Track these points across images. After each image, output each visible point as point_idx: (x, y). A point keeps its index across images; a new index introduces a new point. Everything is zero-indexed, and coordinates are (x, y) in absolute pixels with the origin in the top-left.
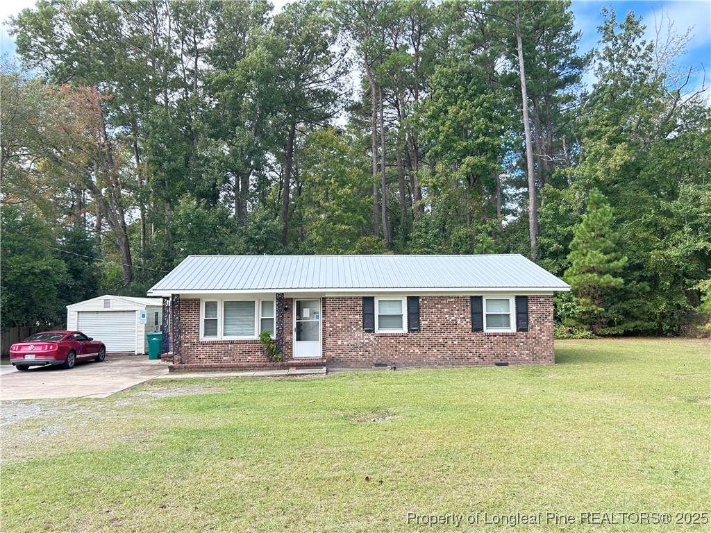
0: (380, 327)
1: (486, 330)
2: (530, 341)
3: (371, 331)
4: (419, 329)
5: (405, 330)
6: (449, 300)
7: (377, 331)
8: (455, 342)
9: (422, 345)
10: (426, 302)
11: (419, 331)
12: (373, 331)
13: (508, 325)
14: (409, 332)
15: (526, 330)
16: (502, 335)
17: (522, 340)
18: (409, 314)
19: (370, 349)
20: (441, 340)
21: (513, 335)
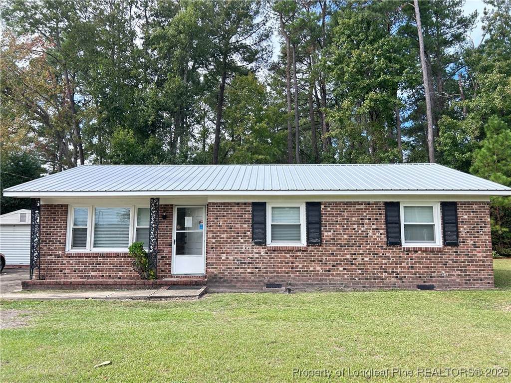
0: (273, 239)
1: (405, 244)
2: (462, 258)
3: (262, 243)
4: (321, 241)
5: (303, 243)
6: (357, 207)
7: (270, 243)
8: (366, 259)
9: (324, 261)
10: (329, 209)
11: (320, 244)
12: (265, 243)
13: (432, 238)
14: (308, 245)
15: (455, 244)
16: (425, 250)
17: (451, 257)
18: (309, 223)
19: (260, 265)
20: (348, 256)
21: (439, 250)
